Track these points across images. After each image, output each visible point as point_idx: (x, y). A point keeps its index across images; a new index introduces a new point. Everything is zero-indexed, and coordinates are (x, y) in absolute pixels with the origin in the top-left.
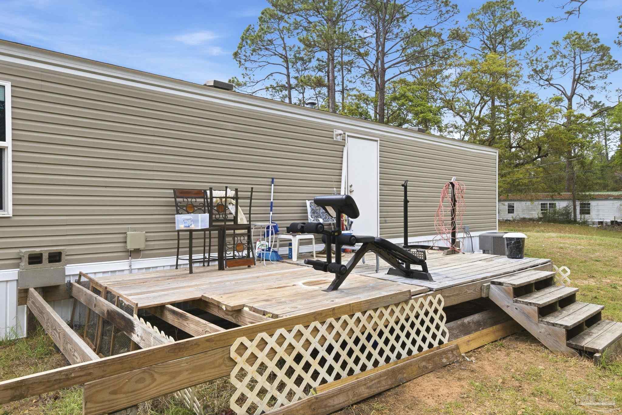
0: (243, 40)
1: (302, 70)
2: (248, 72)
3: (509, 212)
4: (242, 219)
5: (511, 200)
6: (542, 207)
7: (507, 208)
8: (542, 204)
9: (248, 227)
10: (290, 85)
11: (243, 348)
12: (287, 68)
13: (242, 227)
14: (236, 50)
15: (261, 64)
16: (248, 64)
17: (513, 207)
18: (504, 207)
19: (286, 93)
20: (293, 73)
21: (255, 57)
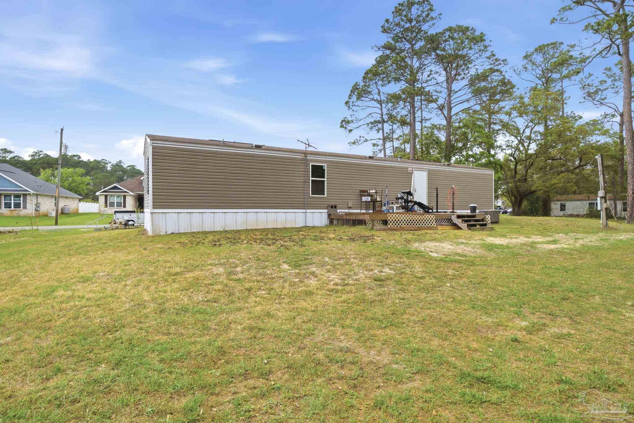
0: (351, 92)
1: (392, 110)
2: (354, 113)
3: (561, 210)
4: (378, 199)
5: (563, 200)
6: (589, 206)
7: (559, 206)
8: (589, 203)
9: (381, 201)
10: (383, 120)
11: (389, 216)
12: (381, 110)
13: (379, 201)
14: (347, 99)
15: (363, 108)
16: (354, 108)
17: (565, 206)
18: (557, 206)
19: (380, 126)
20: (385, 111)
21: (359, 103)
